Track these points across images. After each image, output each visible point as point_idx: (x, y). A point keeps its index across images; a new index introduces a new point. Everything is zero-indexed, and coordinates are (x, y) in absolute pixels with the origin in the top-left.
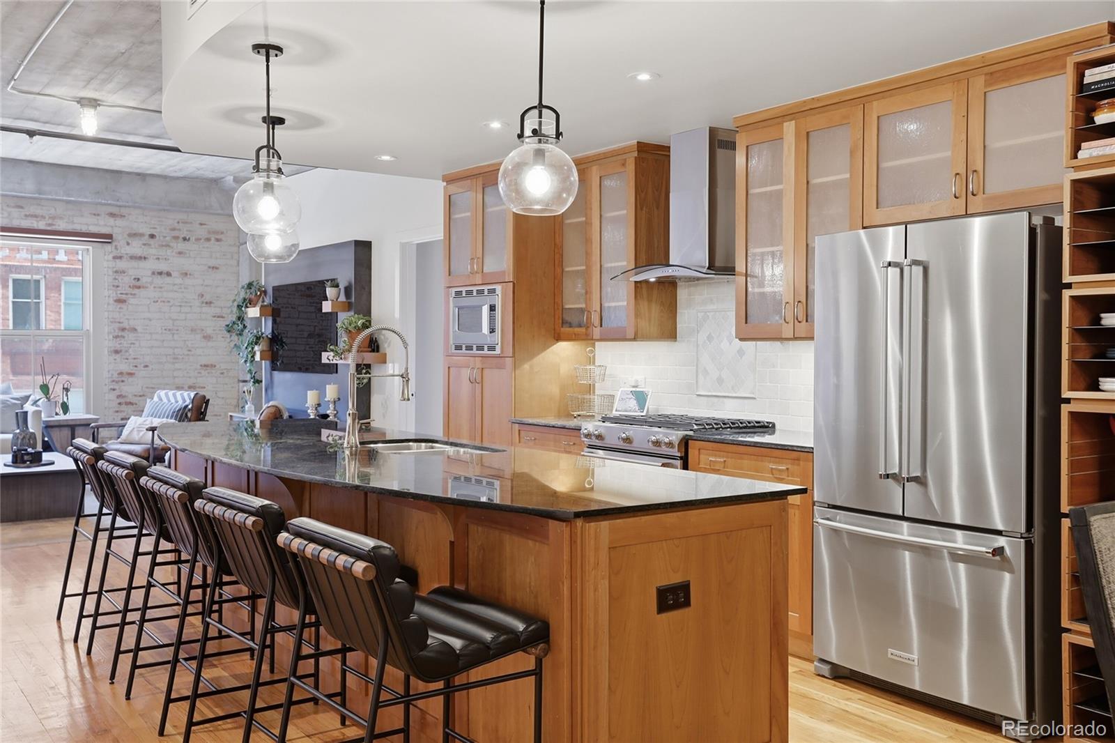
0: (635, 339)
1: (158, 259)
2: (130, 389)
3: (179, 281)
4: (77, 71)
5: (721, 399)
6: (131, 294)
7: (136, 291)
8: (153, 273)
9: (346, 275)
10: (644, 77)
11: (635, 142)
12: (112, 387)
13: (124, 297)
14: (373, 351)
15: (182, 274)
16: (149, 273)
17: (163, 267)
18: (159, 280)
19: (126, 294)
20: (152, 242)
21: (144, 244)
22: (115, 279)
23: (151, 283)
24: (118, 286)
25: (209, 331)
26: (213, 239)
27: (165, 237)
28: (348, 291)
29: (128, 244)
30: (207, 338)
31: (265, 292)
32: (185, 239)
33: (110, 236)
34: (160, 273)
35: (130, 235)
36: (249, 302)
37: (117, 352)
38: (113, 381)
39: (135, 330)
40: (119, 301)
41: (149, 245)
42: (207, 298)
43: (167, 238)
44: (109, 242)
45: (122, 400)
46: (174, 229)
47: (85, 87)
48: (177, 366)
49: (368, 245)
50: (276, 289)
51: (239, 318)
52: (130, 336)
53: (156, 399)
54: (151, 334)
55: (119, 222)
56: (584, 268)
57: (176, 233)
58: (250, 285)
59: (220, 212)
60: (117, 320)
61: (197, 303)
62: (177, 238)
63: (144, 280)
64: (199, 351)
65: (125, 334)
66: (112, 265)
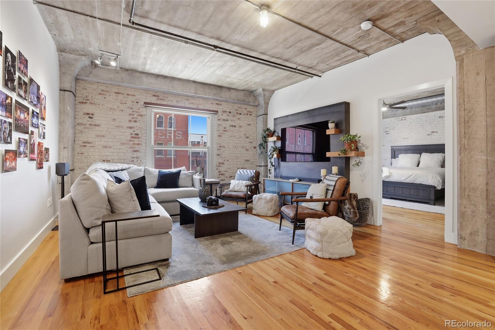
1: (232, 121)
2: (222, 169)
3: (238, 129)
6: (223, 133)
7: (225, 132)
8: (230, 126)
12: (217, 168)
15: (239, 126)
16: (229, 126)
17: (233, 124)
18: (232, 129)
19: (222, 133)
20: (230, 114)
21: (228, 115)
22: (218, 128)
23: (229, 130)
24: (219, 131)
25: (248, 148)
26: (249, 114)
27: (234, 113)
29: (222, 115)
30: (247, 150)
32: (240, 114)
33: (217, 112)
34: (232, 126)
35: (223, 112)
37: (218, 155)
38: (217, 166)
39: (224, 147)
40: (219, 136)
41: (229, 115)
42: (247, 136)
44: (216, 114)
45: (220, 173)
46: (237, 110)
48: (238, 160)
49: (349, 104)
51: (264, 142)
52: (223, 149)
53: (239, 173)
54: (229, 148)
55: (220, 107)
57: (237, 112)
58: (268, 130)
59: (253, 104)
60: (219, 143)
61: (244, 137)
62: (238, 113)
63: (227, 128)
64: (244, 155)
65: (221, 148)
66: (217, 122)
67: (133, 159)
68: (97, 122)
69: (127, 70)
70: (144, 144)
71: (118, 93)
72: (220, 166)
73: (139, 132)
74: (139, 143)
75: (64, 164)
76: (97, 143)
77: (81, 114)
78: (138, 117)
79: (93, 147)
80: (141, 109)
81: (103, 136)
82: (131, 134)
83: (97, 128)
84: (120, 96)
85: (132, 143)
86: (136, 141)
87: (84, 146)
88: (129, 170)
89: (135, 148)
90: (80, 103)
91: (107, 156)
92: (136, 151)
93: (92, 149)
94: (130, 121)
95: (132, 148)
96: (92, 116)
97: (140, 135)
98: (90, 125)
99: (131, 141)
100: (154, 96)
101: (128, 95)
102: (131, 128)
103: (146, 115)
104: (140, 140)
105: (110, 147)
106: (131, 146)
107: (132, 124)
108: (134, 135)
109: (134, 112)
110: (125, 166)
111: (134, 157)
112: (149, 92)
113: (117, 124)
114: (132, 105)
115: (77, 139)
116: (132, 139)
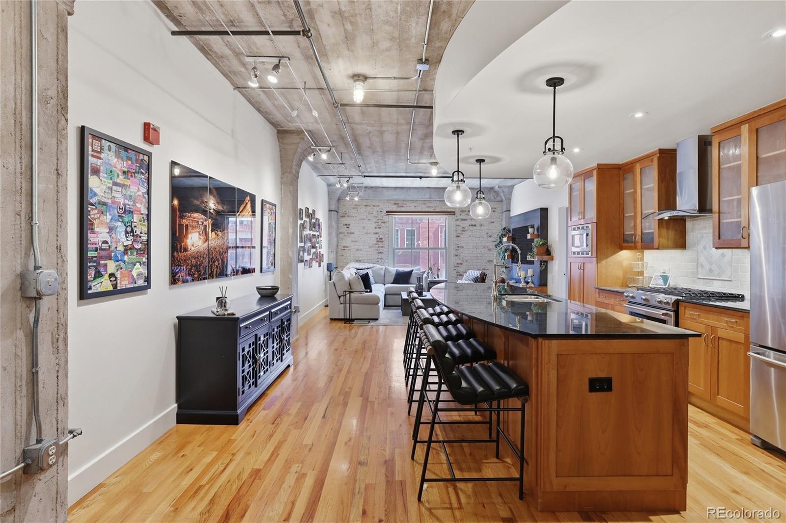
0: (658, 249)
1: (471, 220)
2: (461, 269)
3: (479, 228)
4: (425, 153)
5: (711, 281)
6: (462, 234)
7: (463, 232)
8: (469, 225)
9: (537, 223)
10: (639, 115)
11: (658, 149)
12: (454, 269)
13: (459, 235)
14: (548, 255)
15: (480, 225)
17: (473, 223)
18: (471, 228)
20: (469, 213)
21: (466, 215)
22: (456, 228)
23: (469, 229)
24: (457, 231)
25: (490, 247)
26: (492, 211)
28: (538, 229)
29: (461, 215)
30: (490, 250)
31: (510, 231)
33: (454, 212)
34: (472, 225)
35: (461, 211)
36: (503, 236)
37: (456, 255)
39: (463, 247)
40: (457, 236)
42: (490, 234)
45: (458, 274)
47: (431, 158)
48: (478, 261)
49: (546, 209)
50: (513, 229)
51: (500, 242)
52: (461, 250)
53: (468, 273)
54: (469, 248)
56: (633, 214)
58: (504, 229)
59: (494, 200)
60: (456, 244)
61: (486, 236)
63: (466, 228)
64: (486, 255)
65: (459, 249)
66: (455, 223)
67: (378, 260)
68: (352, 231)
69: (372, 187)
70: (387, 247)
71: (366, 206)
72: (458, 267)
73: (383, 237)
74: (383, 246)
75: (331, 264)
76: (352, 247)
77: (342, 225)
78: (382, 224)
79: (350, 250)
80: (385, 217)
81: (356, 241)
82: (377, 239)
83: (352, 235)
84: (369, 208)
85: (377, 246)
86: (380, 244)
87: (344, 250)
88: (372, 269)
90: (341, 217)
91: (359, 257)
92: (380, 253)
93: (349, 252)
94: (376, 228)
95: (377, 250)
96: (348, 226)
97: (383, 239)
98: (348, 233)
99: (376, 244)
100: (395, 204)
101: (374, 206)
102: (377, 233)
103: (388, 221)
104: (383, 243)
105: (361, 250)
107: (378, 230)
108: (379, 240)
109: (379, 220)
110: (371, 265)
111: (379, 258)
112: (391, 201)
113: (366, 231)
114: (377, 214)
115: (339, 244)
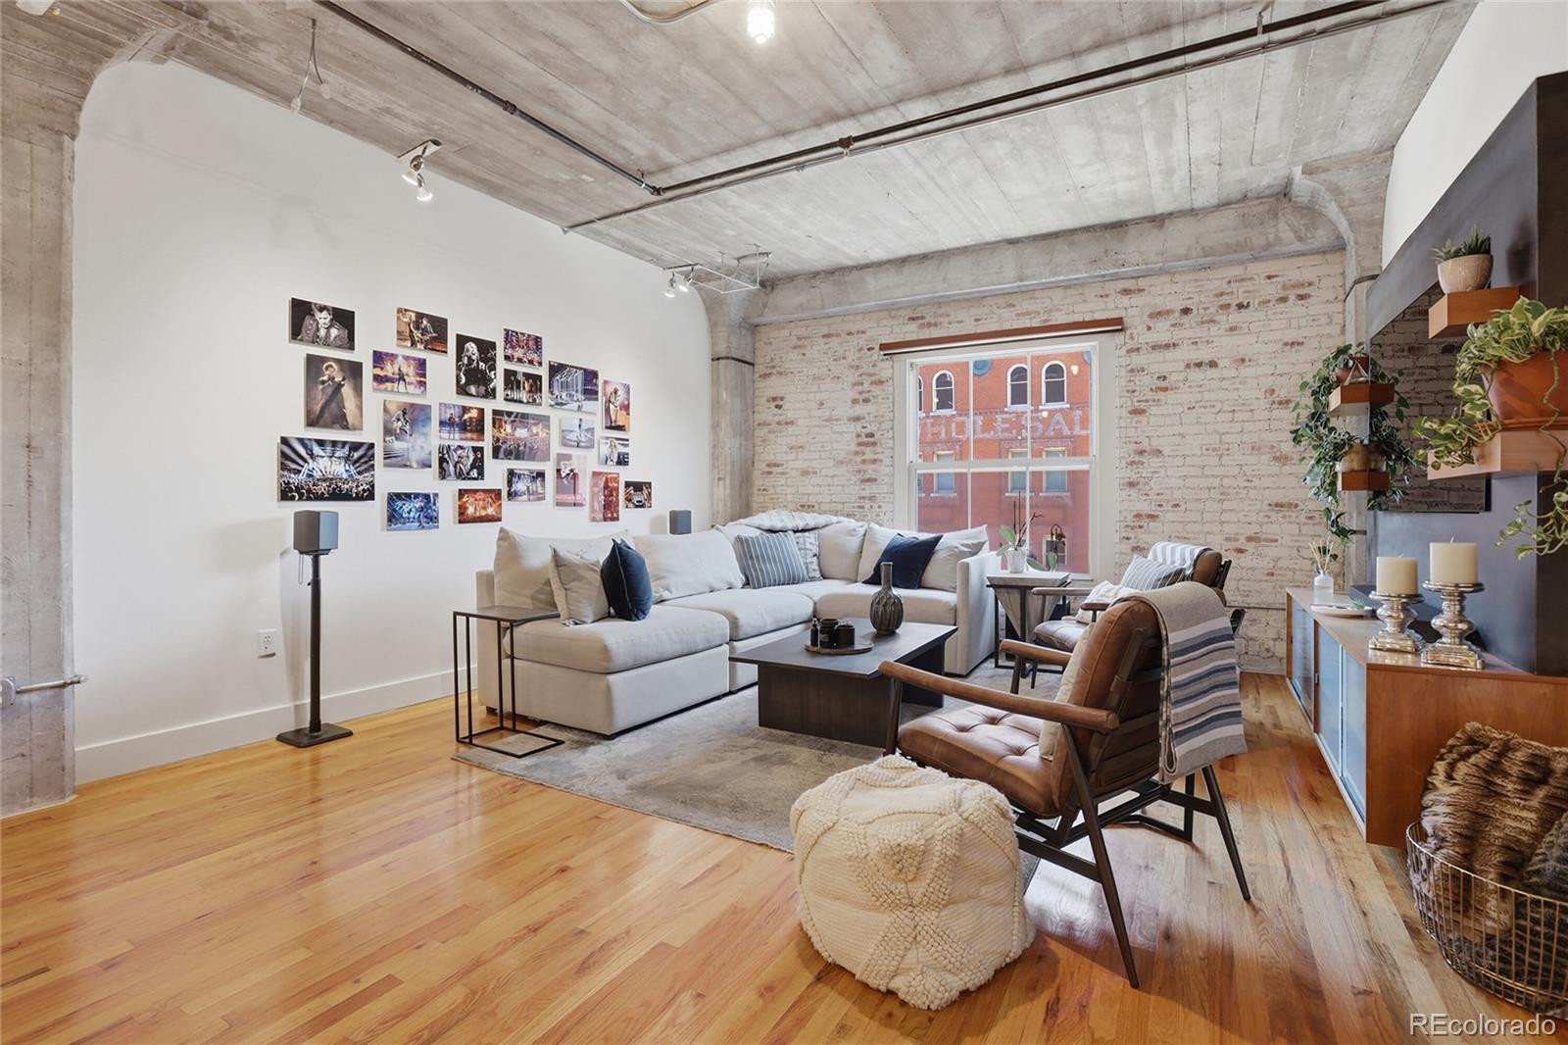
1: (1195, 343)
2: (1151, 538)
6: (1154, 400)
7: (1161, 395)
8: (1188, 366)
12: (1125, 535)
13: (1143, 405)
15: (1237, 361)
16: (1182, 366)
17: (1204, 355)
18: (1196, 375)
19: (1147, 401)
20: (1186, 319)
21: (1174, 325)
22: (1131, 381)
23: (1185, 381)
24: (1134, 391)
26: (1292, 298)
27: (1206, 309)
29: (1149, 329)
32: (1240, 306)
33: (1119, 321)
34: (1199, 365)
36: (1329, 386)
37: (1132, 485)
38: (1127, 526)
39: (1158, 452)
40: (1136, 412)
41: (1181, 325)
43: (1210, 311)
44: (1120, 330)
46: (1222, 294)
48: (1227, 505)
50: (1375, 337)
51: (1315, 415)
52: (1155, 462)
54: (1184, 456)
55: (1136, 300)
57: (1225, 300)
58: (1336, 357)
60: (1133, 440)
62: (1228, 306)
63: (1173, 378)
64: (1266, 482)
65: (1145, 458)
66: (1124, 361)
68: (790, 415)
70: (887, 461)
71: (829, 336)
72: (1140, 527)
73: (876, 428)
74: (876, 457)
76: (791, 465)
77: (764, 400)
78: (873, 388)
79: (782, 473)
80: (881, 365)
81: (801, 447)
82: (858, 436)
83: (791, 429)
84: (834, 342)
85: (859, 459)
86: (870, 453)
89: (865, 471)
90: (758, 376)
91: (808, 495)
92: (868, 480)
93: (783, 479)
94: (855, 401)
96: (781, 403)
97: (878, 436)
98: (778, 423)
100: (911, 319)
101: (849, 334)
102: (857, 419)
103: (892, 378)
104: (878, 449)
106: (856, 468)
107: (860, 410)
108: (863, 439)
109: (864, 377)
110: (825, 520)
112: (900, 313)
113: (827, 414)
114: (859, 359)
116: (859, 449)
